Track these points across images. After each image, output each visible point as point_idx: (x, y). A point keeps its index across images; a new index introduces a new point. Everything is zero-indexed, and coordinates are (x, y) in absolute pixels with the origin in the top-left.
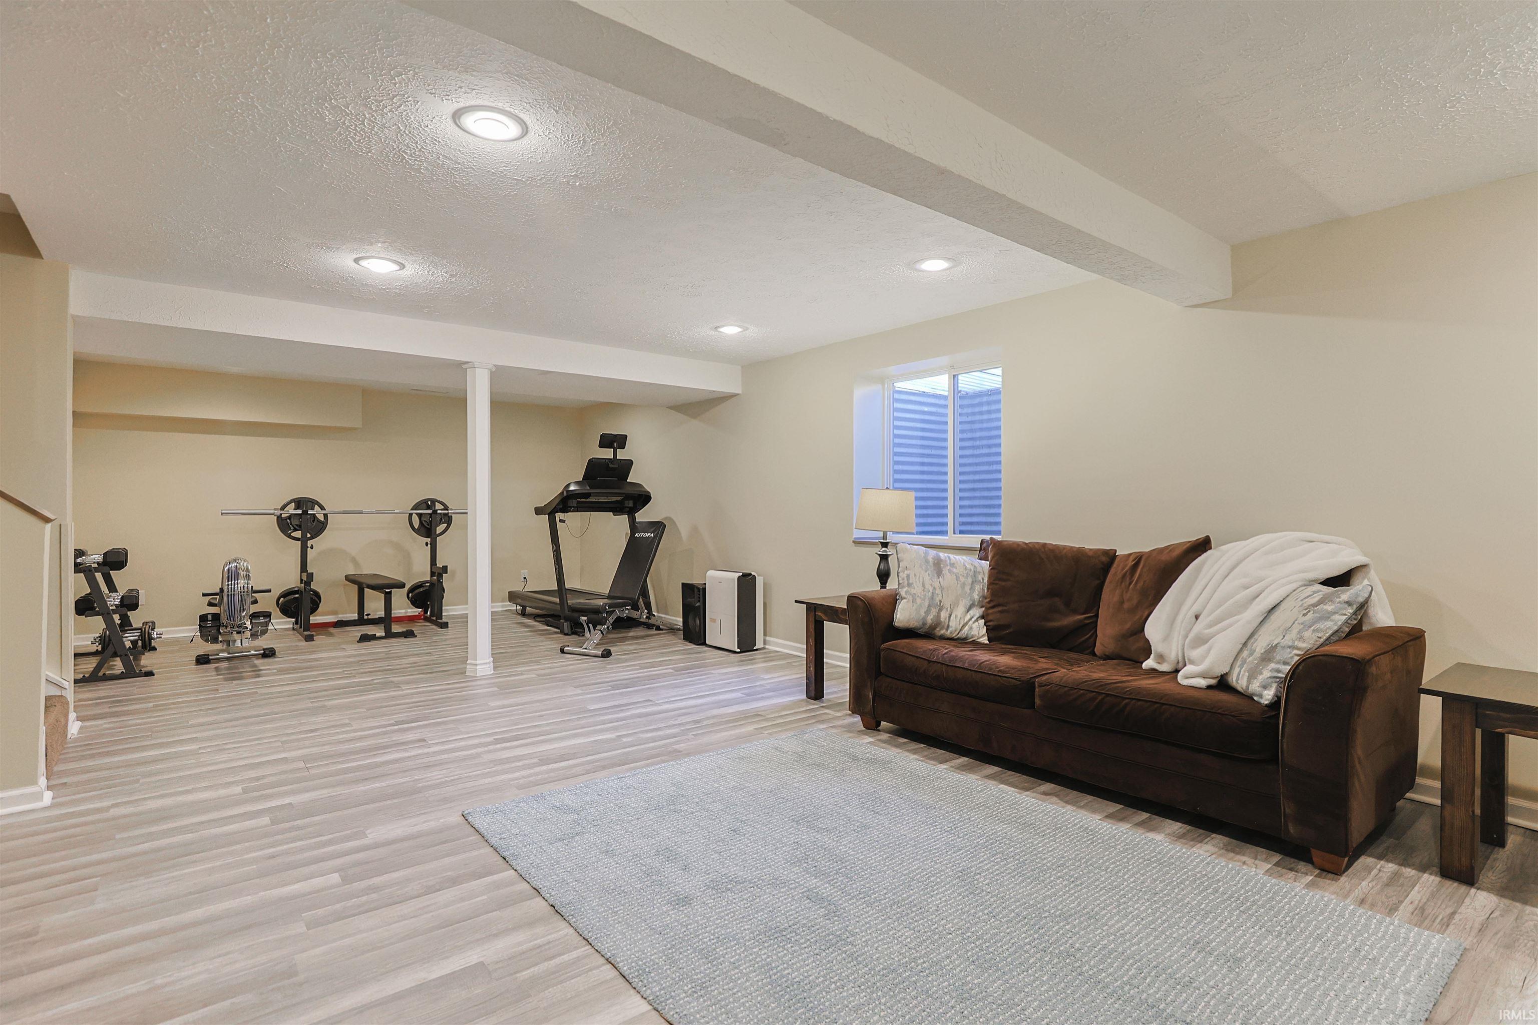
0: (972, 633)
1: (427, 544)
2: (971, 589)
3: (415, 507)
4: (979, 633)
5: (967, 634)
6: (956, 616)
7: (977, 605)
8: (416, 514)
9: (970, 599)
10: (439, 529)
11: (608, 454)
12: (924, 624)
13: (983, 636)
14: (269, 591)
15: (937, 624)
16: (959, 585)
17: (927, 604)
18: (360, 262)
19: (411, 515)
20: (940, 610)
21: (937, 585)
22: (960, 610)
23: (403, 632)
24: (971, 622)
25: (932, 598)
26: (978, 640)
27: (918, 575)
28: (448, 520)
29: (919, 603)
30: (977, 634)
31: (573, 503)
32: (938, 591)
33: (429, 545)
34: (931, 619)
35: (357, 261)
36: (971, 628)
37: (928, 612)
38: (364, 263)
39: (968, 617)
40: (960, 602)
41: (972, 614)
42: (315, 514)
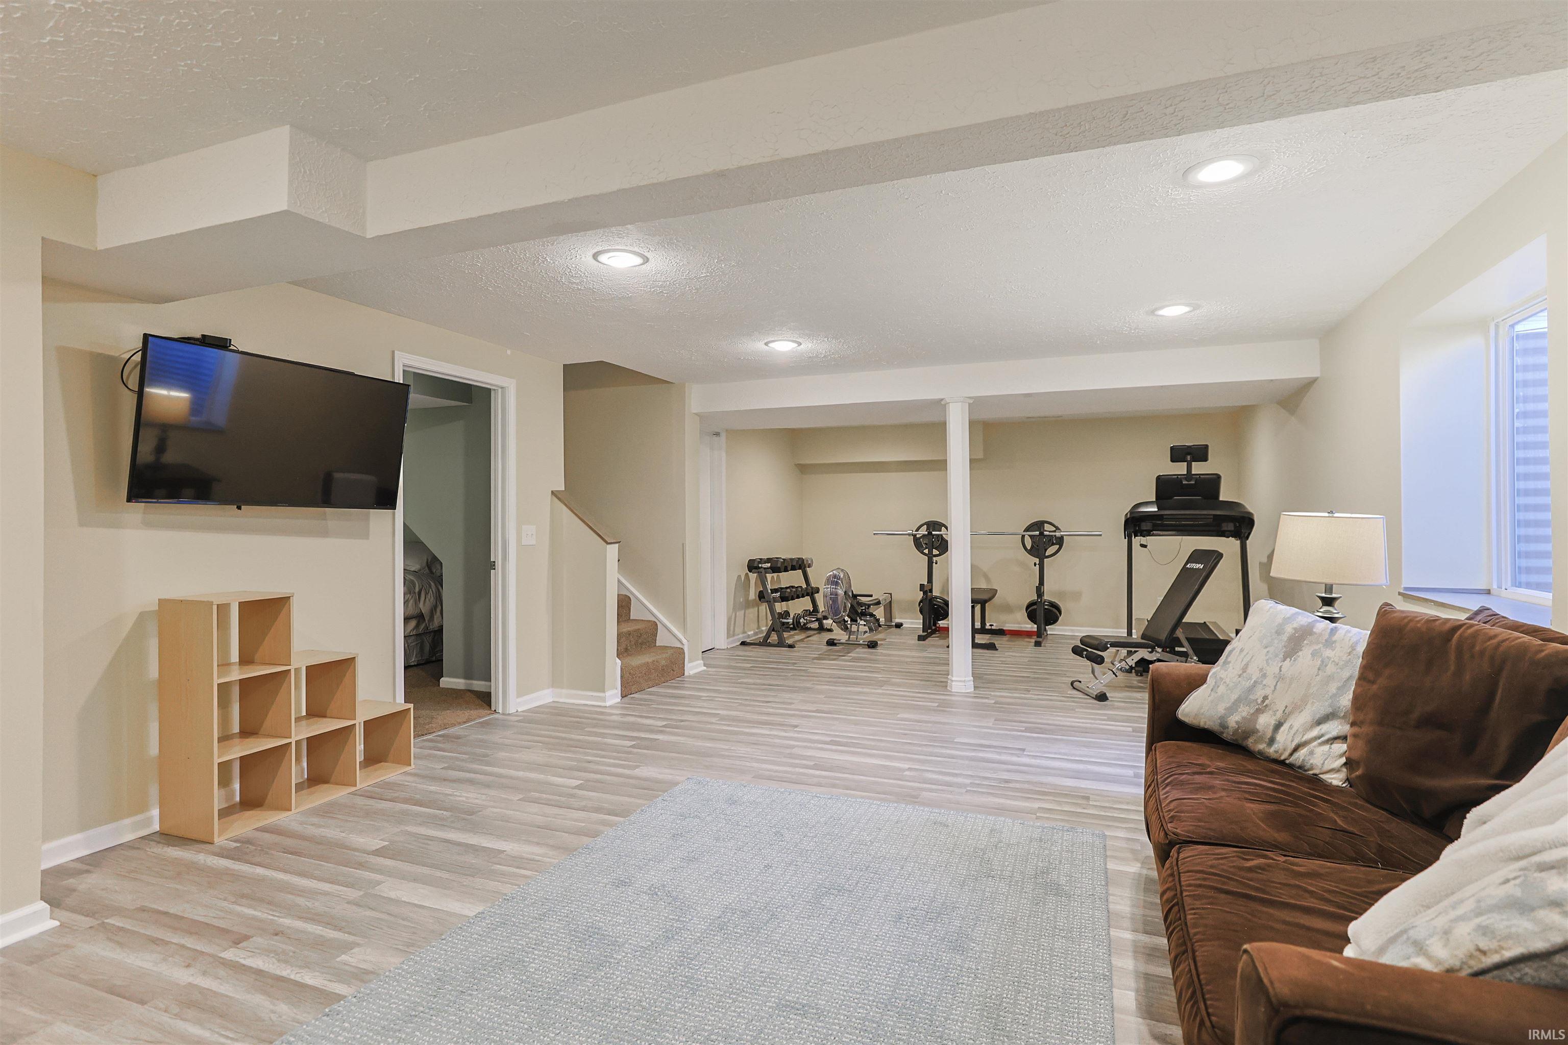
0: (1311, 762)
1: (1035, 565)
2: (1339, 689)
3: (1027, 530)
4: (1323, 764)
5: (1303, 760)
6: (1291, 727)
7: (1344, 717)
8: (1029, 535)
9: (1330, 706)
10: (1050, 551)
11: (1180, 469)
12: (1224, 726)
13: (1337, 771)
14: (871, 596)
15: (1250, 732)
16: (1318, 678)
17: (1234, 697)
18: (769, 345)
19: (1023, 536)
20: (1259, 711)
21: (1273, 670)
22: (1299, 721)
23: (985, 644)
24: (1315, 743)
25: (1251, 689)
26: (1321, 776)
27: (1245, 653)
28: (1060, 541)
29: (1219, 693)
30: (1319, 765)
31: (1146, 526)
32: (1270, 681)
33: (1037, 566)
34: (1237, 722)
35: (766, 344)
36: (1312, 753)
37: (1232, 709)
38: (771, 345)
39: (1315, 732)
40: (1309, 706)
41: (1323, 731)
42: (942, 535)
